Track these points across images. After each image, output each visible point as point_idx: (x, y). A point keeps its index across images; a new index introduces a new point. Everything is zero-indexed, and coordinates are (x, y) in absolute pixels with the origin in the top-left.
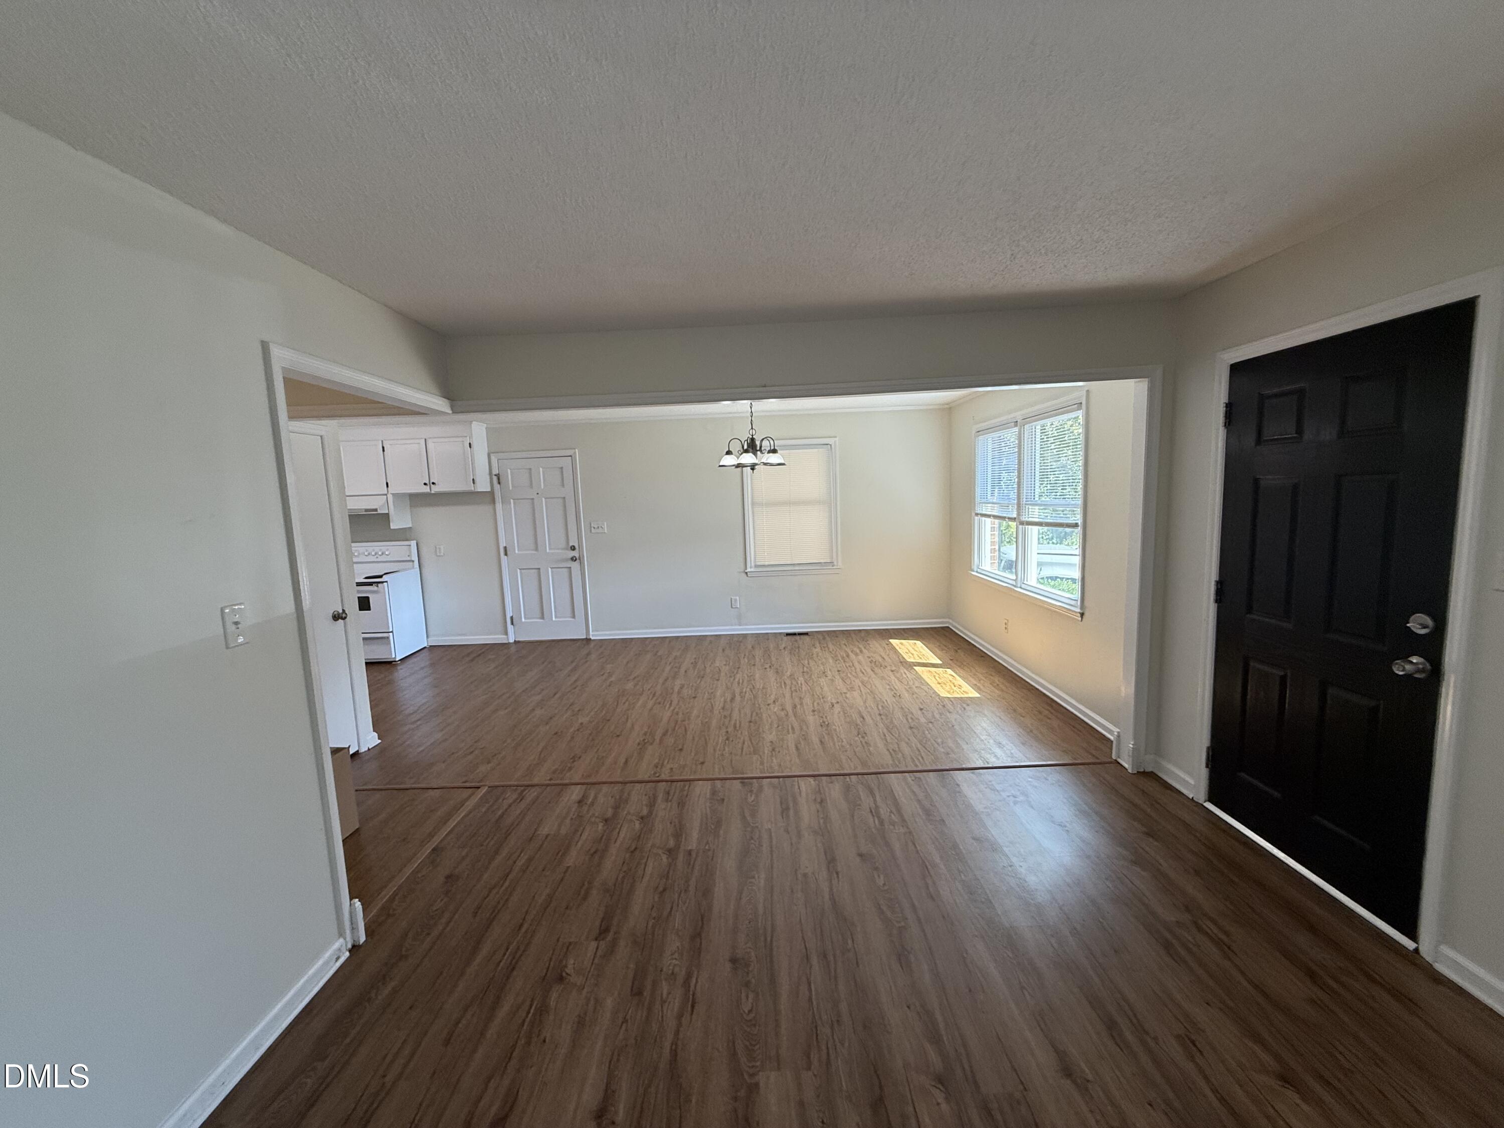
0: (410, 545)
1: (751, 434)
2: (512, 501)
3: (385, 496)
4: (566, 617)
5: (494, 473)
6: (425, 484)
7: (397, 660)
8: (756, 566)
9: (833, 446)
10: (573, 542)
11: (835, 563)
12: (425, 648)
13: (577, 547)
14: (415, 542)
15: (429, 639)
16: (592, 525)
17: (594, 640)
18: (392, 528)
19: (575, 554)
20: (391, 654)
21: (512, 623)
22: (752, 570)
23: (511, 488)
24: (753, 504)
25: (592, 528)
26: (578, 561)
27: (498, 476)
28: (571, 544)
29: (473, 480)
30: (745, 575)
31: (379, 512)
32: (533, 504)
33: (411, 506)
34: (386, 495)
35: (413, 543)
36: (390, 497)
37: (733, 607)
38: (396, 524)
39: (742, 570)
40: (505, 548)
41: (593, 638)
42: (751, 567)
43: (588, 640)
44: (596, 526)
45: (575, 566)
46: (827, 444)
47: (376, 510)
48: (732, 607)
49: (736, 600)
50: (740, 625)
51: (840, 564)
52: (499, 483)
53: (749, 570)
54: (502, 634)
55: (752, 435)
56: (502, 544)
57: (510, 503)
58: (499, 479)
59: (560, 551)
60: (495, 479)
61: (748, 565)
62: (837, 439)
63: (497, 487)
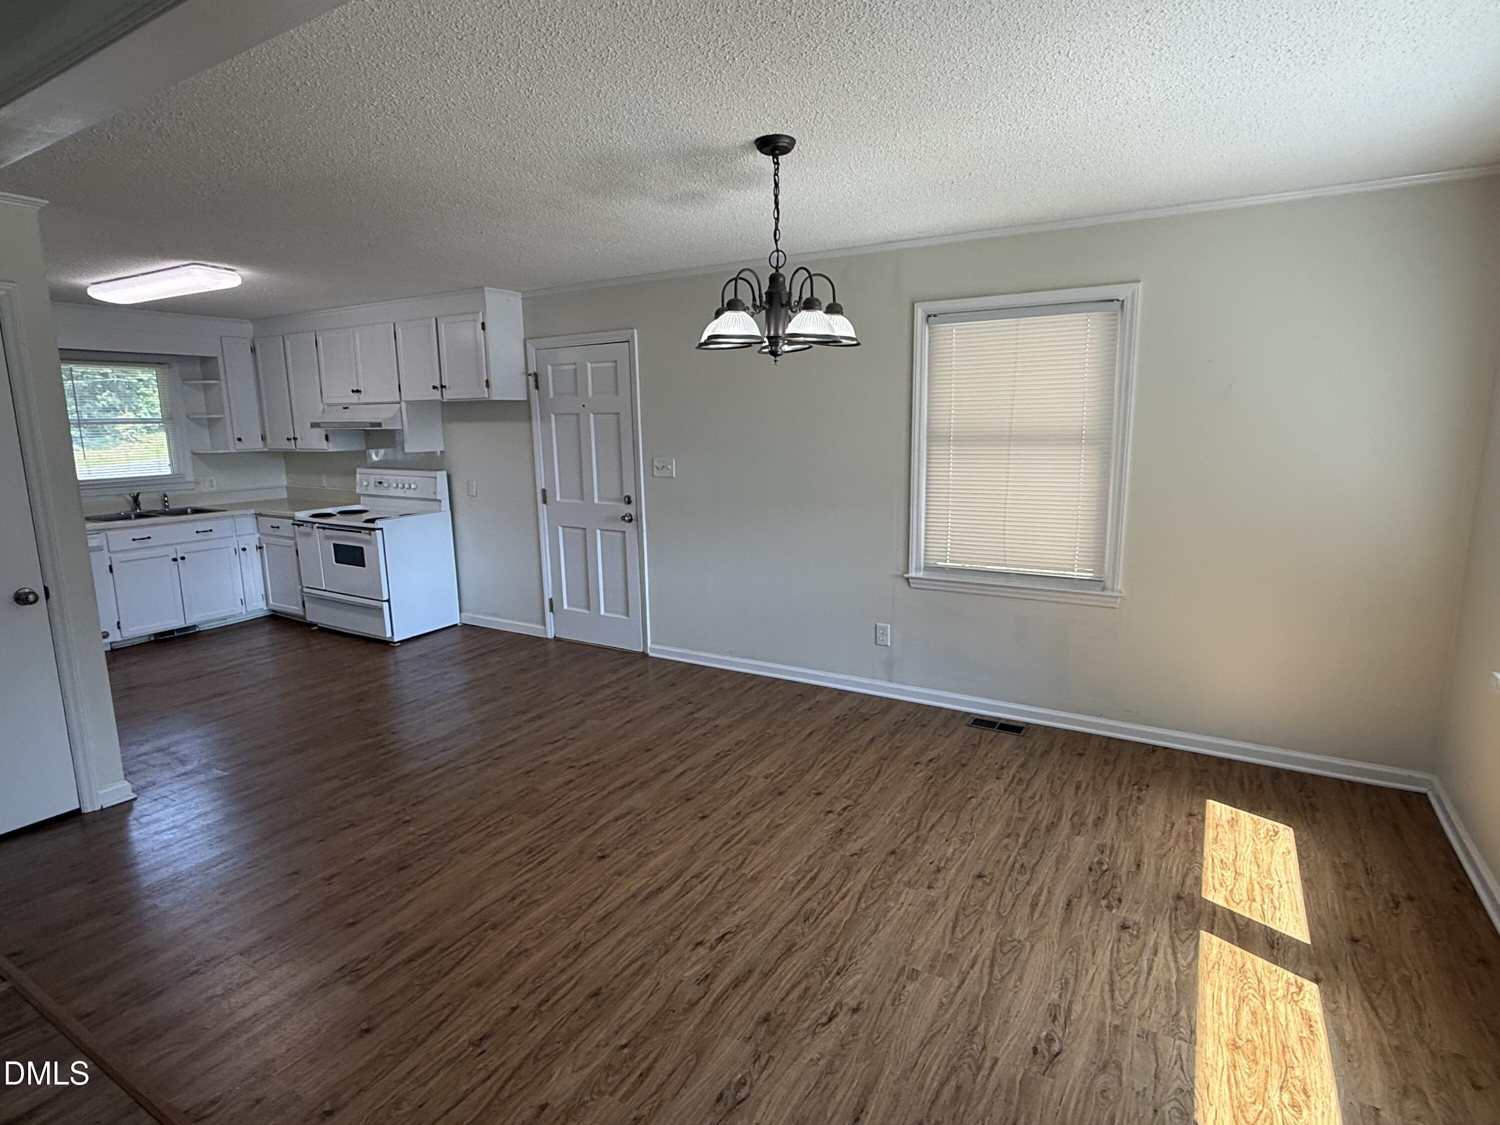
0: (435, 478)
1: (775, 265)
2: (553, 416)
3: (398, 405)
4: (617, 613)
5: (531, 371)
6: (434, 387)
7: (396, 640)
8: (927, 568)
9: (1128, 305)
10: (629, 491)
11: (1109, 584)
12: (456, 625)
13: (633, 499)
14: (445, 473)
15: (463, 614)
16: (655, 463)
17: (653, 657)
18: (407, 451)
19: (630, 509)
20: (385, 633)
21: (552, 610)
22: (921, 574)
23: (551, 396)
24: (931, 437)
25: (655, 469)
26: (634, 522)
27: (536, 375)
28: (626, 494)
29: (487, 382)
30: (906, 584)
31: (384, 427)
32: (578, 420)
33: (443, 421)
34: (399, 403)
35: (442, 476)
36: (403, 404)
37: (879, 642)
38: (413, 445)
39: (900, 573)
40: (544, 491)
41: (651, 654)
42: (918, 569)
43: (644, 655)
44: (660, 466)
45: (629, 528)
46: (1112, 301)
47: (380, 425)
48: (876, 643)
49: (885, 629)
50: (891, 681)
51: (1119, 586)
52: (537, 388)
53: (913, 574)
54: (537, 623)
55: (777, 268)
56: (541, 484)
57: (550, 422)
58: (536, 381)
59: (613, 503)
60: (532, 379)
61: (913, 564)
62: (1140, 284)
63: (534, 392)
